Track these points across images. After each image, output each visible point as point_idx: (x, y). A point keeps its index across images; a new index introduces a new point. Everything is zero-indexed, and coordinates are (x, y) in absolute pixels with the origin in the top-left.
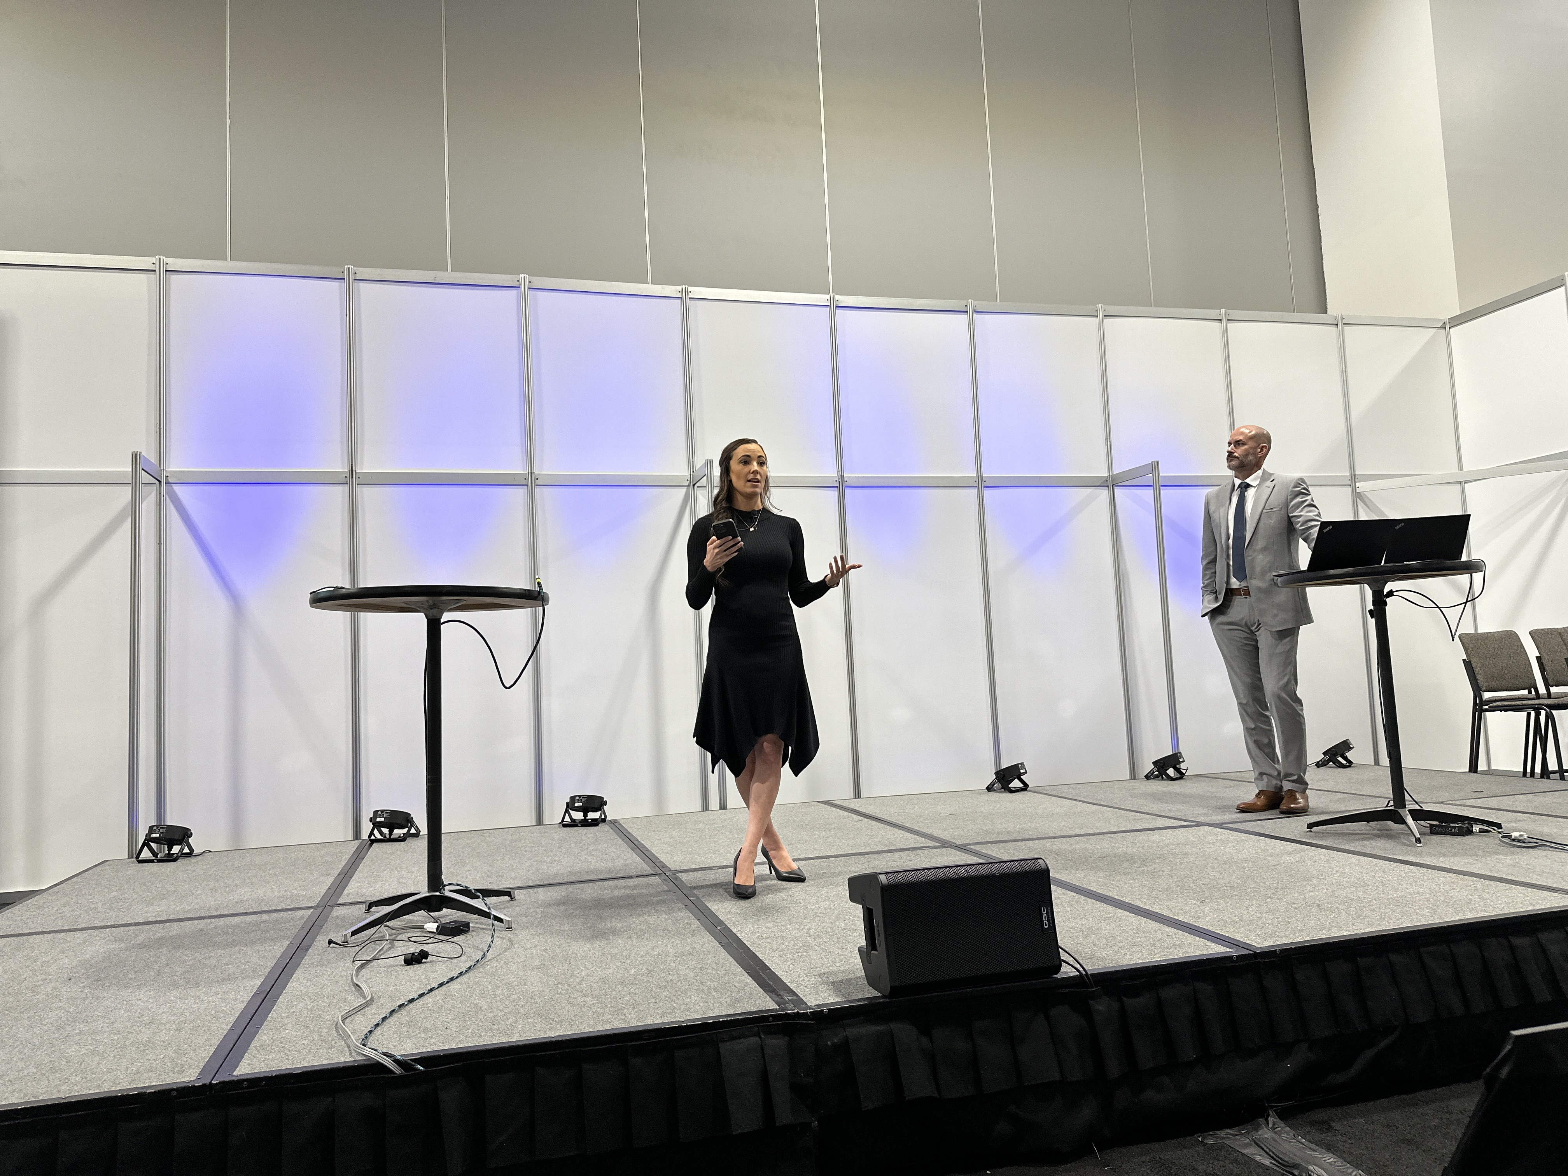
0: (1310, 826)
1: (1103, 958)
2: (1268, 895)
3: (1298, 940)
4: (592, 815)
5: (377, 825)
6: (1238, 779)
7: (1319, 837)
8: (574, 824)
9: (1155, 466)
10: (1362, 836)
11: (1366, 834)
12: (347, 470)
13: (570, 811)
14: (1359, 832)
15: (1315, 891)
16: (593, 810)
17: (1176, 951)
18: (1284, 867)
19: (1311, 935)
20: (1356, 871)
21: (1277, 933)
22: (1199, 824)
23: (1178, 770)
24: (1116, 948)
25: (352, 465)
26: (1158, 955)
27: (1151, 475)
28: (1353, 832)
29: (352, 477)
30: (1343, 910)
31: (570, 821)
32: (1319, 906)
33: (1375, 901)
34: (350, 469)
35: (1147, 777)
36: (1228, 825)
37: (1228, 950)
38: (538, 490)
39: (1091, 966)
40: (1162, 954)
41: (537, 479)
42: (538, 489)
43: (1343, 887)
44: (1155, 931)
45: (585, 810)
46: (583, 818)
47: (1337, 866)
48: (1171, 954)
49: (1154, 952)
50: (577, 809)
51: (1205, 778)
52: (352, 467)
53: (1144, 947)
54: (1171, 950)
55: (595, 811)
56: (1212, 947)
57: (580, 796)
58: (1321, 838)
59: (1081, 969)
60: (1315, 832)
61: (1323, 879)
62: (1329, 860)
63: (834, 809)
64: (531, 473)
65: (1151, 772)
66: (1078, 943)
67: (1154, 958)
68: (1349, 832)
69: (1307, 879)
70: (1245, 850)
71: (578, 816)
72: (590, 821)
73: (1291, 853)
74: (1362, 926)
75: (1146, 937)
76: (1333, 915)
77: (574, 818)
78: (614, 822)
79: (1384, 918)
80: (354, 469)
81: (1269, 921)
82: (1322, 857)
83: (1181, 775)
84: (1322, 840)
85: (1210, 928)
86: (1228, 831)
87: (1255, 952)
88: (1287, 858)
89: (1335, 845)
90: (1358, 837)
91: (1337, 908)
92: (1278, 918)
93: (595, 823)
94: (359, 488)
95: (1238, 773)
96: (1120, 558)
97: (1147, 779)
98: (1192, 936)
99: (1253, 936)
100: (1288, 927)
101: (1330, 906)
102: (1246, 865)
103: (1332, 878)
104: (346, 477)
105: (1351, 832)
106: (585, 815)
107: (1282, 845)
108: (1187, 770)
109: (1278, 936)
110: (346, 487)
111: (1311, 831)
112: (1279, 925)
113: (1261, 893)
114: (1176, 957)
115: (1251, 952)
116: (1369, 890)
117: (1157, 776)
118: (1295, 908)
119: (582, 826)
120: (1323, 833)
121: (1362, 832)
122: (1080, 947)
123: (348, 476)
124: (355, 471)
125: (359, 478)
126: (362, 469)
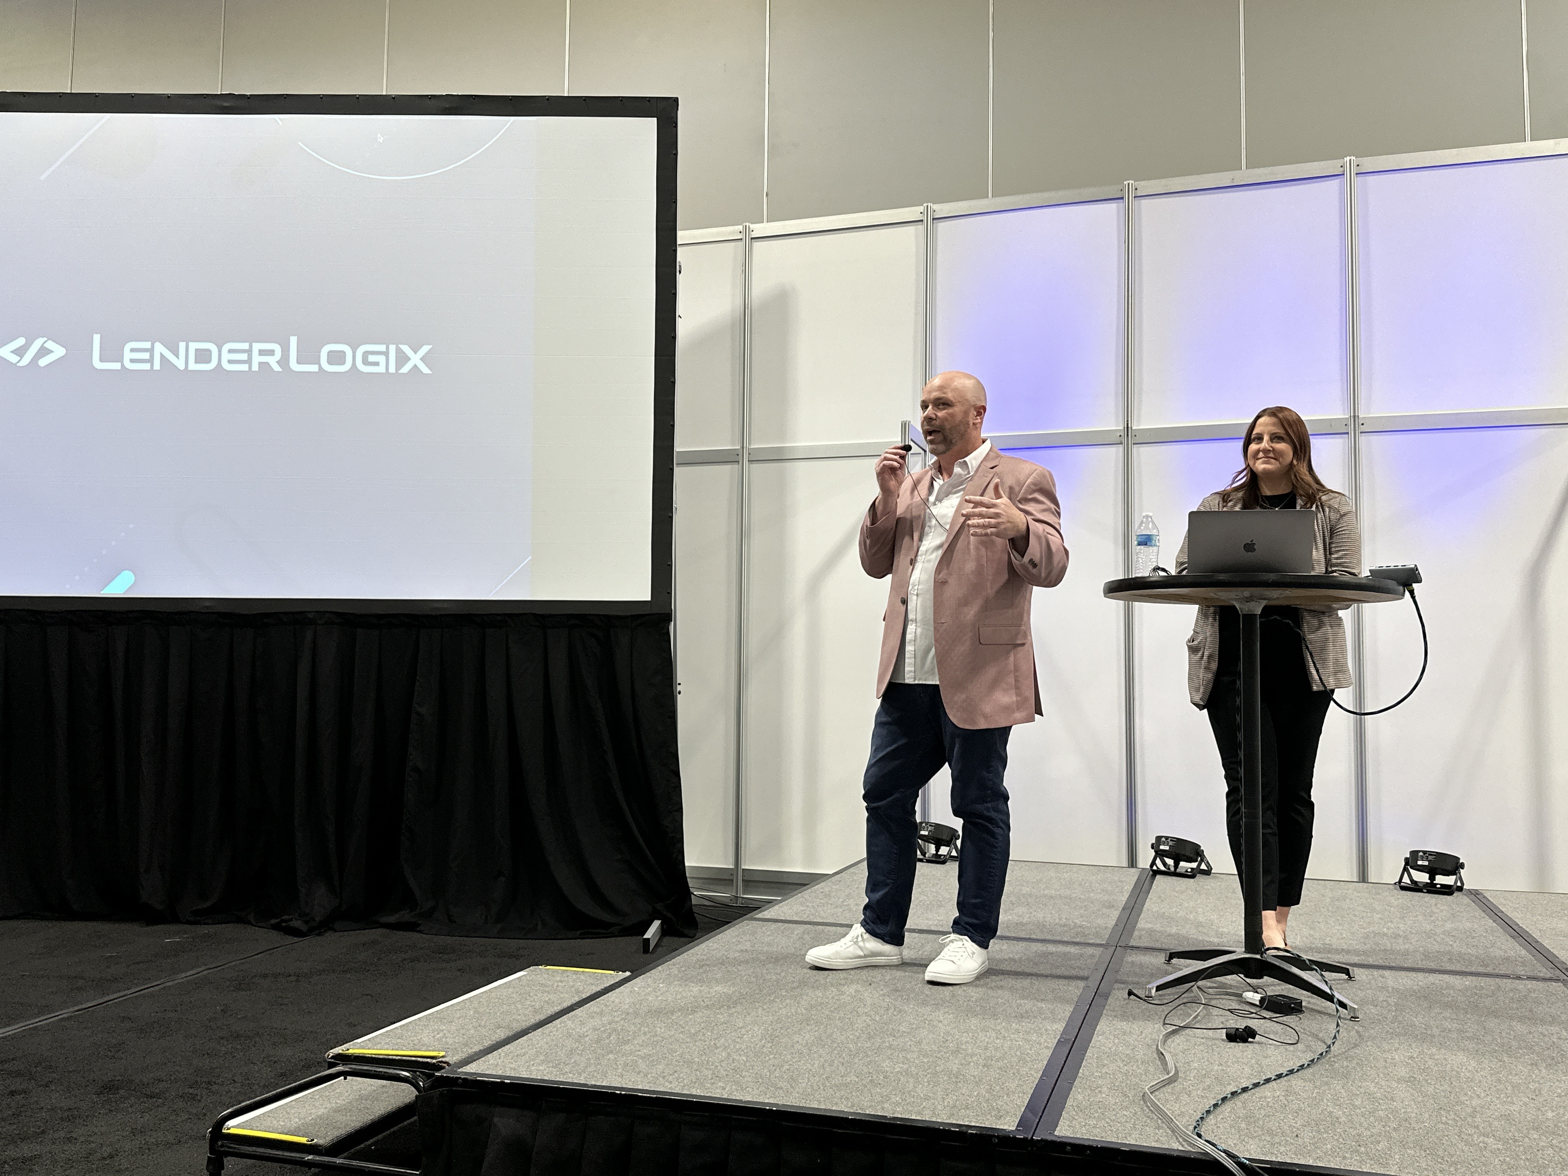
8: (1415, 887)
12: (1122, 428)
16: (1443, 872)
25: (1128, 421)
29: (1128, 435)
34: (1126, 426)
38: (1363, 439)
41: (1363, 424)
45: (1432, 872)
46: (1429, 881)
50: (1421, 869)
52: (1128, 424)
55: (1447, 873)
57: (1425, 852)
64: (1354, 416)
72: (1438, 886)
78: (1475, 894)
80: (1130, 426)
93: (1447, 890)
94: (1135, 449)
104: (1120, 436)
106: (1432, 878)
110: (1120, 448)
119: (1429, 892)
123: (1122, 434)
124: (1131, 428)
125: (1135, 436)
126: (1138, 426)
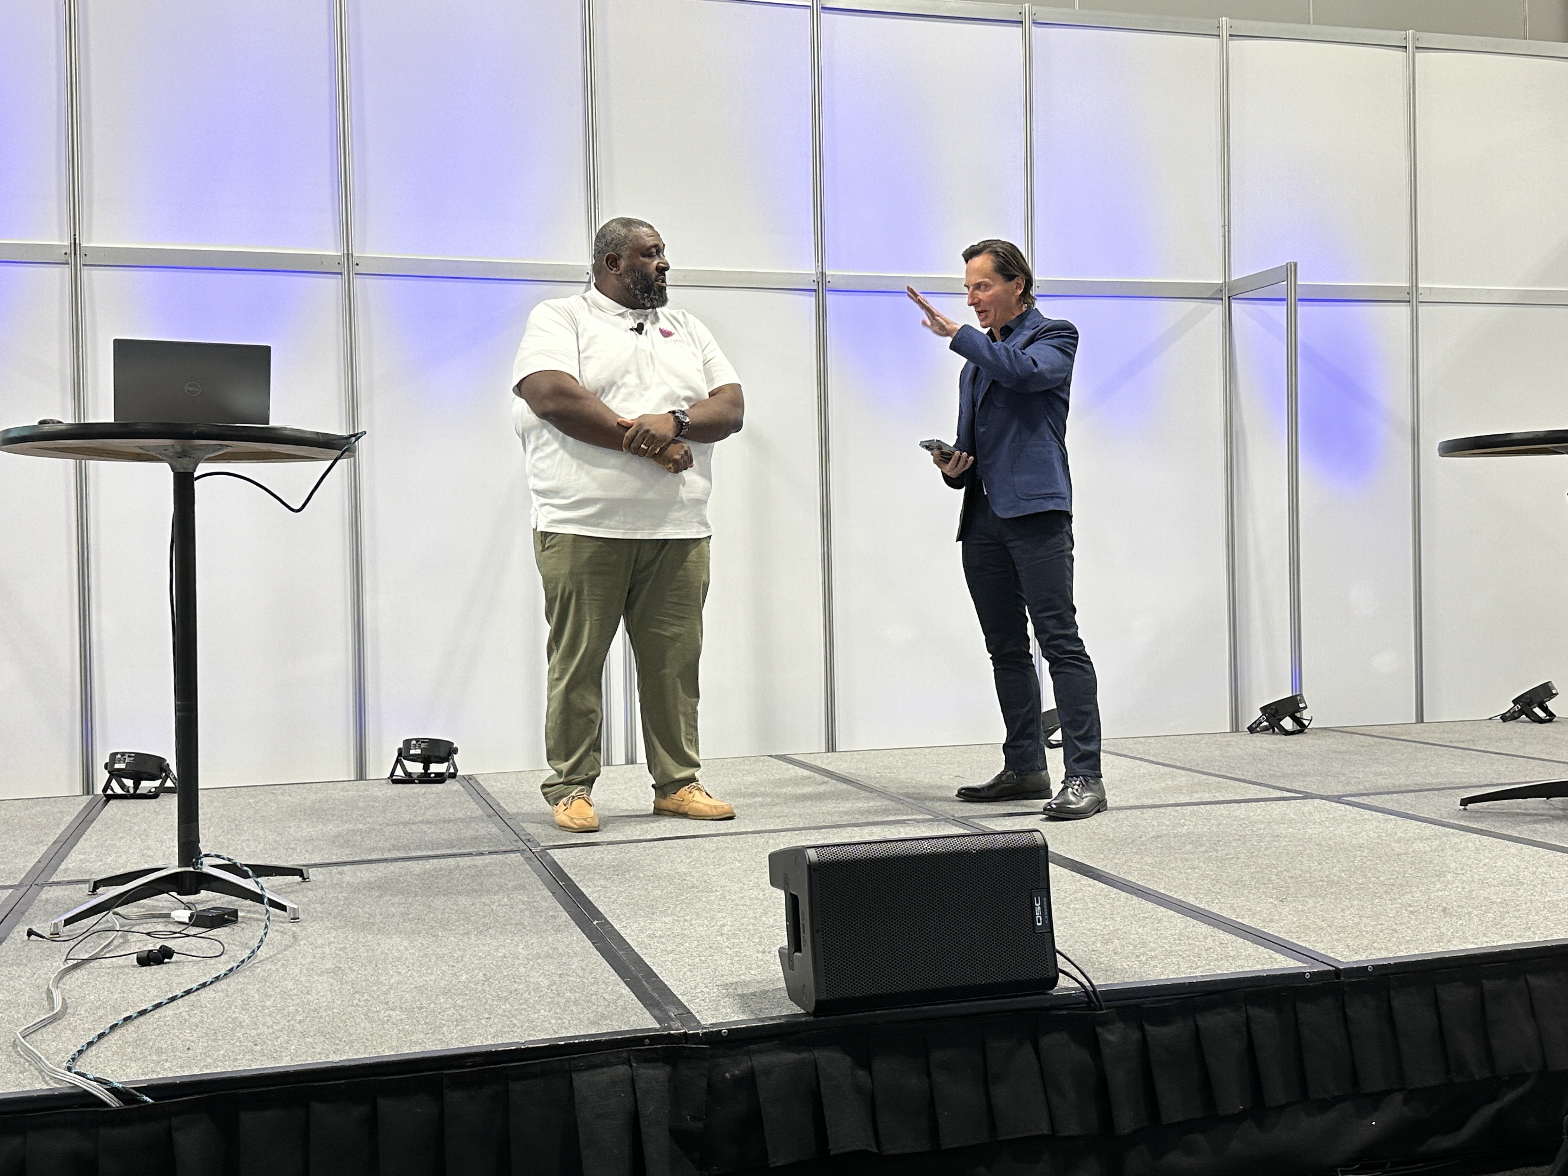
0: (1465, 802)
1: (1125, 971)
2: (1377, 895)
3: (1402, 954)
4: (435, 768)
5: (115, 774)
6: (1384, 735)
7: (1474, 817)
8: (409, 779)
9: (1291, 269)
10: (1535, 818)
11: (1542, 815)
12: (67, 243)
13: (405, 762)
14: (1534, 812)
15: (1445, 890)
16: (437, 760)
17: (1227, 964)
18: (1412, 857)
19: (1421, 949)
20: (1511, 864)
21: (1375, 945)
22: (1307, 796)
23: (1298, 721)
24: (1143, 958)
25: (75, 235)
26: (1200, 969)
27: (1285, 283)
28: (1526, 812)
29: (75, 254)
30: (1476, 916)
31: (404, 775)
32: (1445, 910)
33: (1524, 906)
34: (72, 241)
35: (1252, 729)
36: (1349, 799)
37: (1300, 964)
38: (358, 283)
39: (1103, 980)
40: (1208, 967)
41: (357, 264)
42: (358, 280)
43: (1486, 885)
44: (1206, 938)
45: (427, 762)
46: (423, 771)
47: (1487, 857)
48: (1219, 968)
49: (1197, 964)
50: (414, 759)
51: (1335, 733)
52: (75, 239)
53: (1183, 958)
54: (1221, 962)
55: (441, 761)
56: (1279, 960)
57: (417, 740)
58: (1477, 820)
59: (1087, 984)
60: (1471, 811)
61: (1462, 874)
62: (1478, 850)
63: (791, 766)
64: (348, 254)
65: (1258, 723)
66: (1094, 951)
67: (1194, 973)
68: (1518, 811)
69: (1440, 874)
70: (1364, 833)
71: (416, 768)
72: (433, 775)
73: (1428, 839)
74: (1496, 937)
75: (1190, 944)
76: (1461, 922)
77: (409, 770)
78: (469, 779)
79: (1529, 928)
80: (77, 241)
81: (1369, 929)
82: (1470, 845)
83: (1301, 728)
84: (1478, 822)
85: (1282, 935)
86: (1347, 806)
87: (1337, 969)
88: (1419, 846)
89: (1493, 830)
90: (1529, 818)
91: (1470, 913)
92: (1382, 924)
93: (440, 778)
94: (86, 271)
95: (1386, 727)
96: (1234, 405)
97: (1251, 733)
98: (1255, 946)
99: (1340, 947)
100: (1394, 937)
101: (1460, 910)
102: (1359, 853)
103: (1475, 873)
104: (66, 254)
105: (1523, 811)
106: (426, 768)
107: (1419, 827)
108: (1311, 720)
109: (1375, 948)
110: (66, 270)
111: (1465, 809)
112: (1381, 934)
113: (1370, 890)
114: (1225, 972)
115: (1332, 968)
116: (1522, 891)
117: (1266, 729)
118: (1411, 912)
119: (421, 782)
120: (1481, 812)
121: (1539, 812)
122: (1095, 955)
123: (68, 251)
124: (80, 244)
125: (86, 255)
126: (89, 242)
